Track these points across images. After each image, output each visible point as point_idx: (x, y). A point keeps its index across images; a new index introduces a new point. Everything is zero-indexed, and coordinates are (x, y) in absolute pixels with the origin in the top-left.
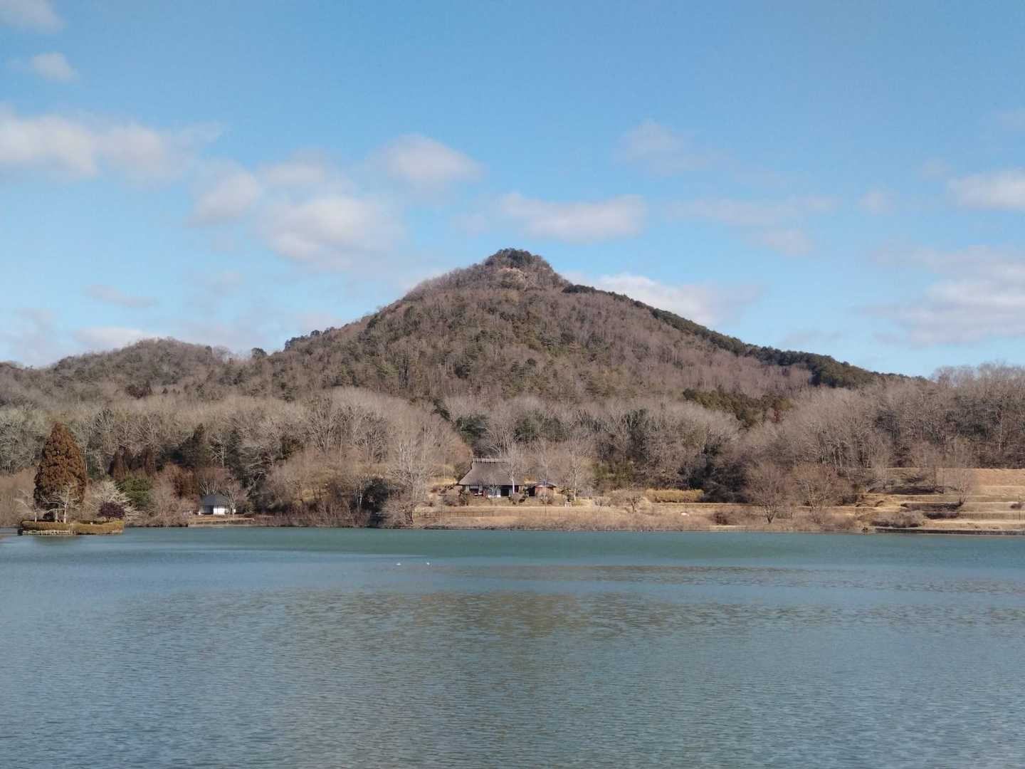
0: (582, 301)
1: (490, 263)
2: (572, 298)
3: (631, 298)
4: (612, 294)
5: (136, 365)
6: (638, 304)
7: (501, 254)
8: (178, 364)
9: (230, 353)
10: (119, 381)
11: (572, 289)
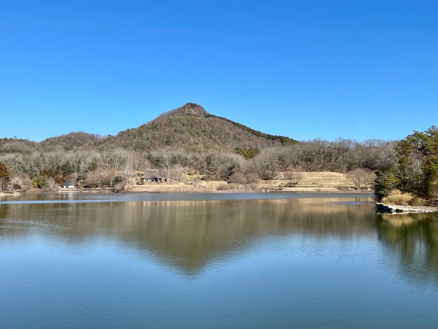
0: (210, 120)
1: (184, 107)
2: (207, 119)
3: (227, 119)
4: (221, 118)
5: (70, 140)
6: (228, 121)
7: (188, 104)
8: (83, 140)
9: (101, 136)
10: (64, 145)
11: (209, 116)
